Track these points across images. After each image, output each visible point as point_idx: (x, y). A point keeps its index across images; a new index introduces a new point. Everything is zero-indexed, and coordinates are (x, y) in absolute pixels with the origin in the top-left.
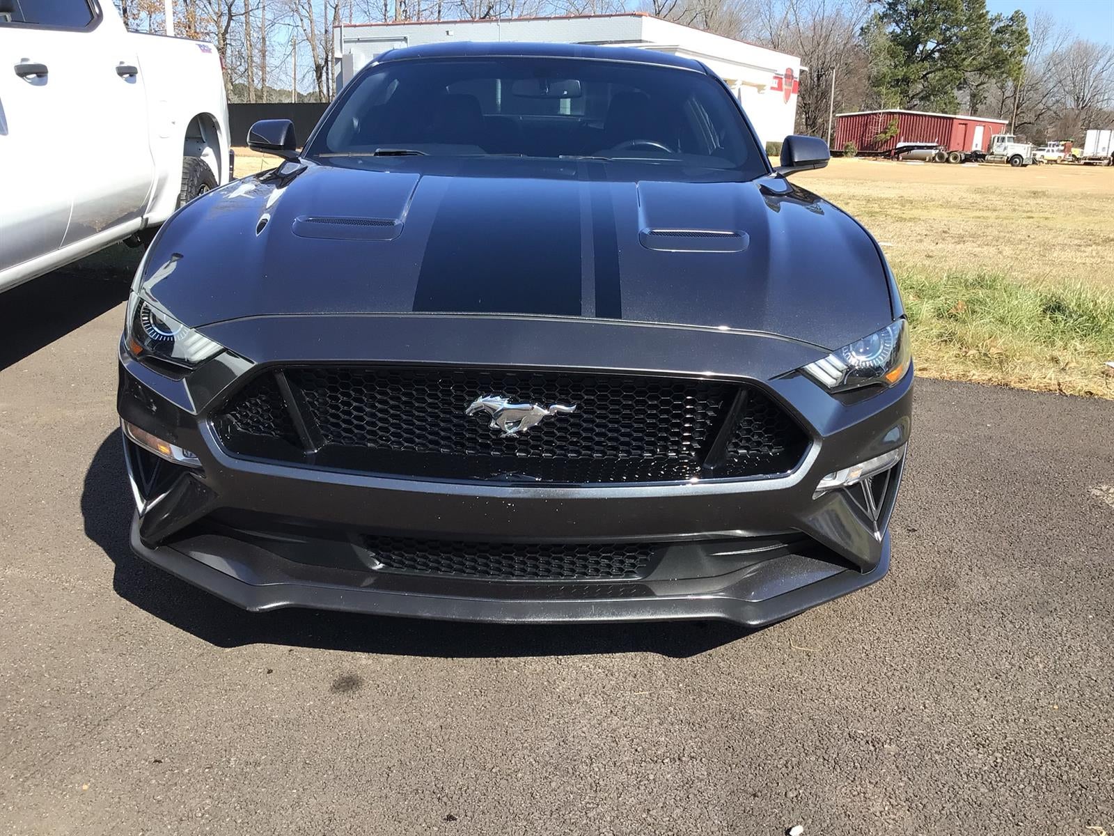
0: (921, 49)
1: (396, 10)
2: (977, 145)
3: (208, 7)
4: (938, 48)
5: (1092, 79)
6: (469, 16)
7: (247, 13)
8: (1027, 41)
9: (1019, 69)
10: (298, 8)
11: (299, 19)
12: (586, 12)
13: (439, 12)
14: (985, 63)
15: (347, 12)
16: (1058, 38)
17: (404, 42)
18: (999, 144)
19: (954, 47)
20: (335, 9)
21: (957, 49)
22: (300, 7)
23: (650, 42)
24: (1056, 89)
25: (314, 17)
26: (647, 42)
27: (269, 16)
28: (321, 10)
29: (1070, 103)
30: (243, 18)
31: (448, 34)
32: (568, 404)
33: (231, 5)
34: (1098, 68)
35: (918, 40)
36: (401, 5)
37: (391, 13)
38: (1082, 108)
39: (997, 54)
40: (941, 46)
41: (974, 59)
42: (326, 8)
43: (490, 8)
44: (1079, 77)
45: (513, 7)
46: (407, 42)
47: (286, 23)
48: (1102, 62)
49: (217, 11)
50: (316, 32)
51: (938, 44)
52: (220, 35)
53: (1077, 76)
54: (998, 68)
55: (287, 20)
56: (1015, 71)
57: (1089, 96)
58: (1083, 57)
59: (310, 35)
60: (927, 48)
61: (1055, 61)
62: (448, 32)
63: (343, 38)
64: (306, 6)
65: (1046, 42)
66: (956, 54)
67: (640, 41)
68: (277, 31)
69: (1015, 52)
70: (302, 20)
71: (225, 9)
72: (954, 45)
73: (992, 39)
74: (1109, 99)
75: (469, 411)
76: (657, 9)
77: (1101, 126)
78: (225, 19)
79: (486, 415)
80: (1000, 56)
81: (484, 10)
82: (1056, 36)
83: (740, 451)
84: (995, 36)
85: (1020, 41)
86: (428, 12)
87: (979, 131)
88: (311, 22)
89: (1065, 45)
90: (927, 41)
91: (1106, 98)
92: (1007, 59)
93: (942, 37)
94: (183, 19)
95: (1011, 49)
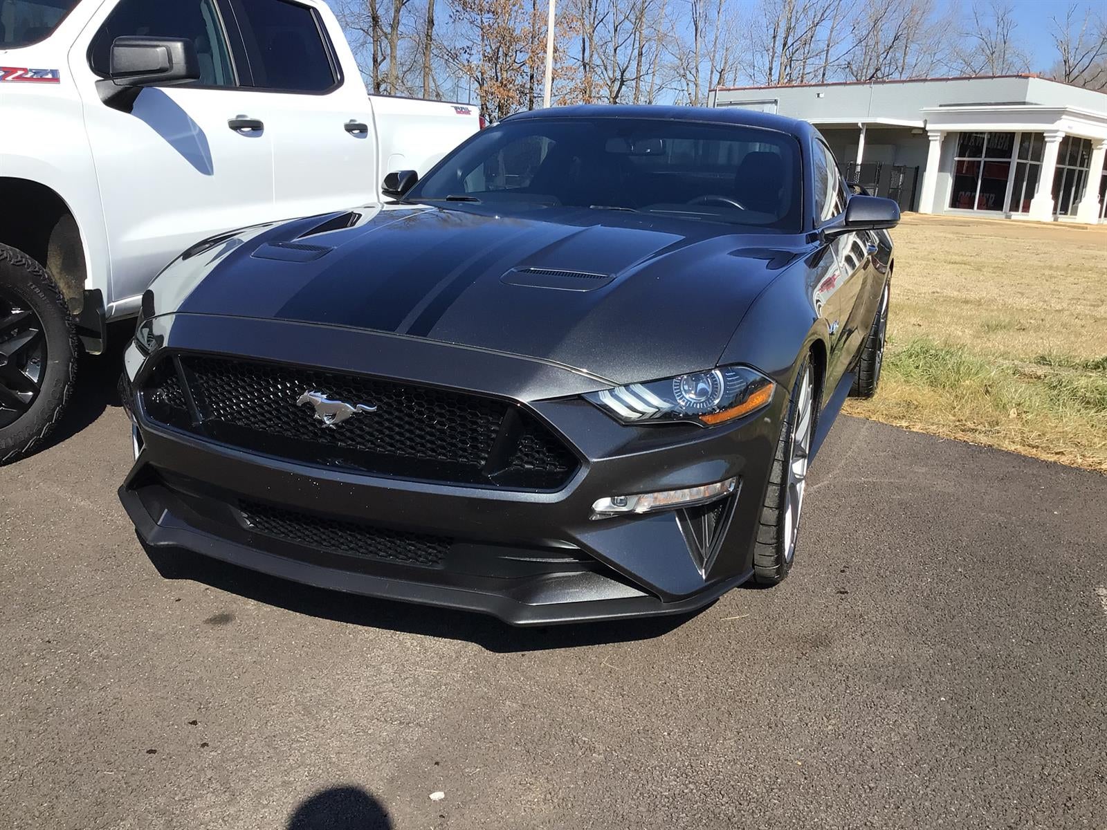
1: (780, 74)
3: (605, 72)
6: (854, 78)
7: (638, 78)
10: (685, 73)
11: (685, 84)
12: (982, 73)
13: (824, 75)
15: (731, 76)
17: (774, 105)
20: (720, 73)
22: (688, 72)
23: (1036, 104)
25: (700, 82)
26: (1032, 104)
27: (658, 81)
28: (707, 74)
30: (634, 83)
31: (818, 96)
32: (370, 404)
33: (624, 71)
36: (785, 69)
37: (775, 77)
42: (712, 72)
43: (877, 70)
45: (903, 69)
46: (776, 105)
47: (672, 87)
49: (611, 76)
50: (700, 96)
52: (612, 100)
55: (674, 85)
59: (694, 99)
62: (818, 94)
63: (716, 101)
64: (694, 71)
67: (1024, 103)
68: (664, 94)
70: (688, 84)
71: (618, 74)
75: (299, 402)
76: (1067, 69)
78: (617, 84)
79: (310, 407)
81: (871, 71)
83: (527, 466)
86: (812, 75)
88: (696, 86)
94: (580, 84)
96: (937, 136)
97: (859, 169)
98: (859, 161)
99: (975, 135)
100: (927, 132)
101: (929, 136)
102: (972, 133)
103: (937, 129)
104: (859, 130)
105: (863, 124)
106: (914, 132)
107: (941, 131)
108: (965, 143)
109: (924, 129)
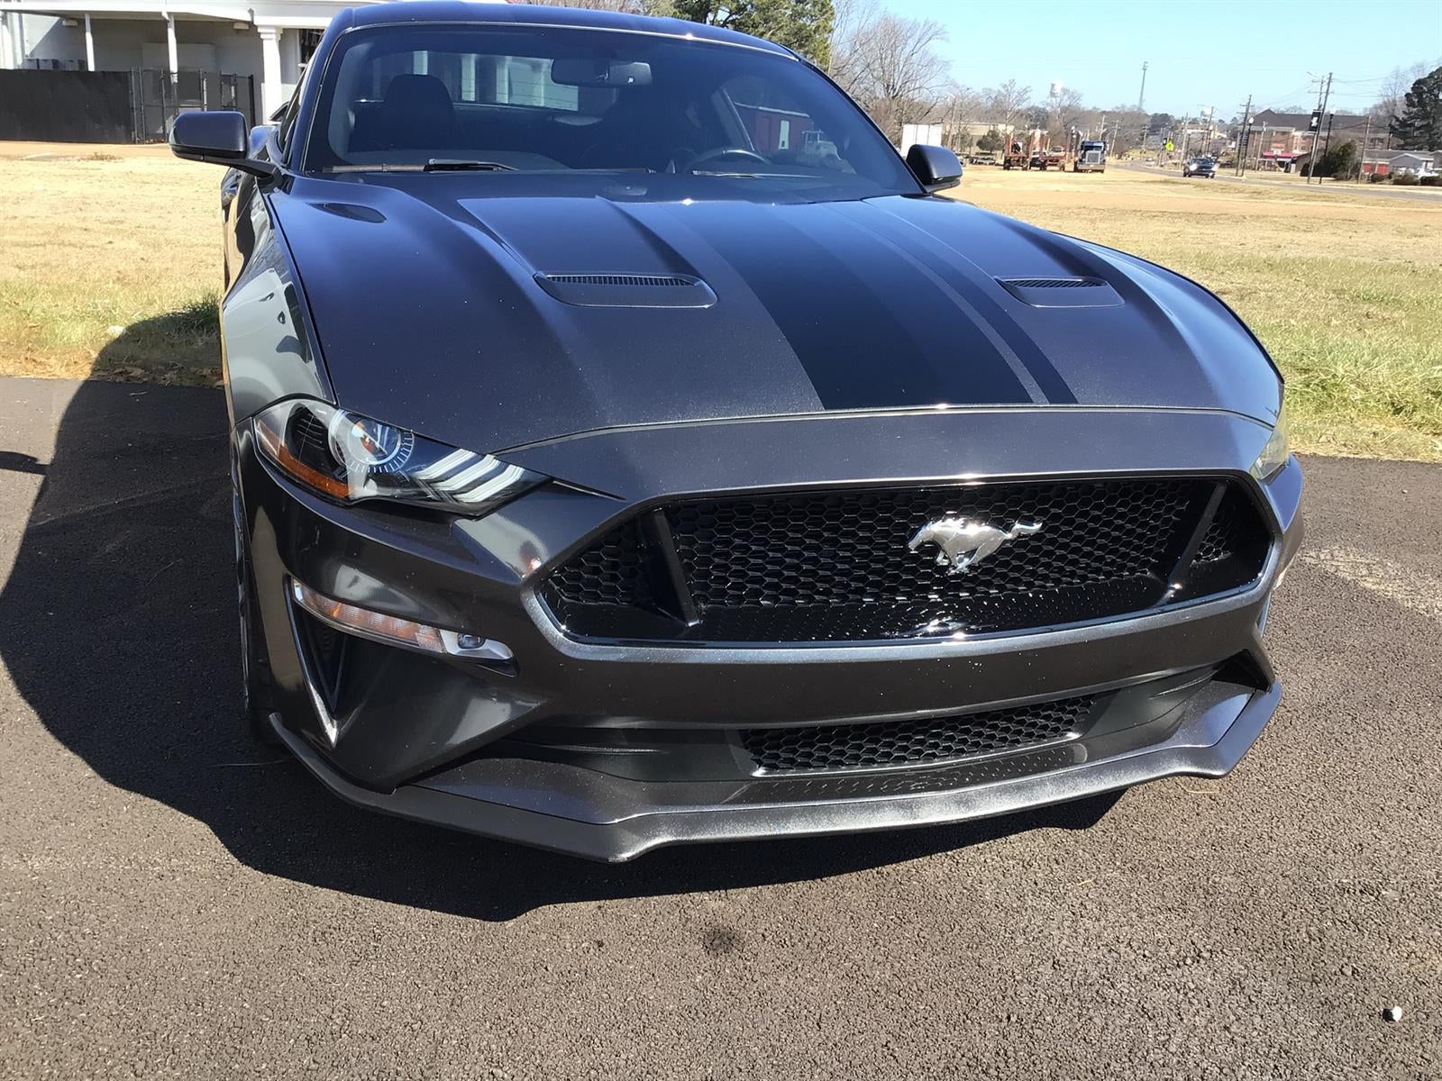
0: (712, 19)
2: (783, 142)
4: (731, 19)
5: (902, 63)
8: (832, 14)
9: (826, 48)
14: (786, 40)
16: (864, 12)
18: (810, 142)
19: (749, 18)
21: (753, 20)
24: (864, 74)
29: (880, 92)
34: (908, 50)
35: (708, 7)
38: (893, 97)
39: (800, 29)
40: (734, 17)
41: (773, 34)
44: (889, 60)
48: (911, 43)
51: (731, 13)
53: (885, 59)
54: (801, 46)
56: (821, 51)
57: (899, 84)
58: (892, 35)
60: (719, 18)
61: (861, 40)
65: (851, 16)
66: (753, 27)
69: (819, 26)
72: (749, 15)
73: (793, 10)
74: (920, 87)
75: (912, 543)
77: (914, 119)
80: (804, 32)
82: (862, 9)
84: (795, 6)
85: (824, 14)
87: (785, 126)
89: (872, 20)
90: (717, 9)
91: (917, 86)
92: (811, 36)
93: (735, 5)
95: (815, 24)
96: (271, 33)
97: (175, 79)
98: (174, 67)
99: (315, 33)
100: (256, 27)
101: (260, 33)
102: (313, 30)
103: (270, 24)
104: (165, 23)
105: (169, 14)
106: (237, 26)
107: (276, 27)
108: (307, 44)
109: (251, 24)
